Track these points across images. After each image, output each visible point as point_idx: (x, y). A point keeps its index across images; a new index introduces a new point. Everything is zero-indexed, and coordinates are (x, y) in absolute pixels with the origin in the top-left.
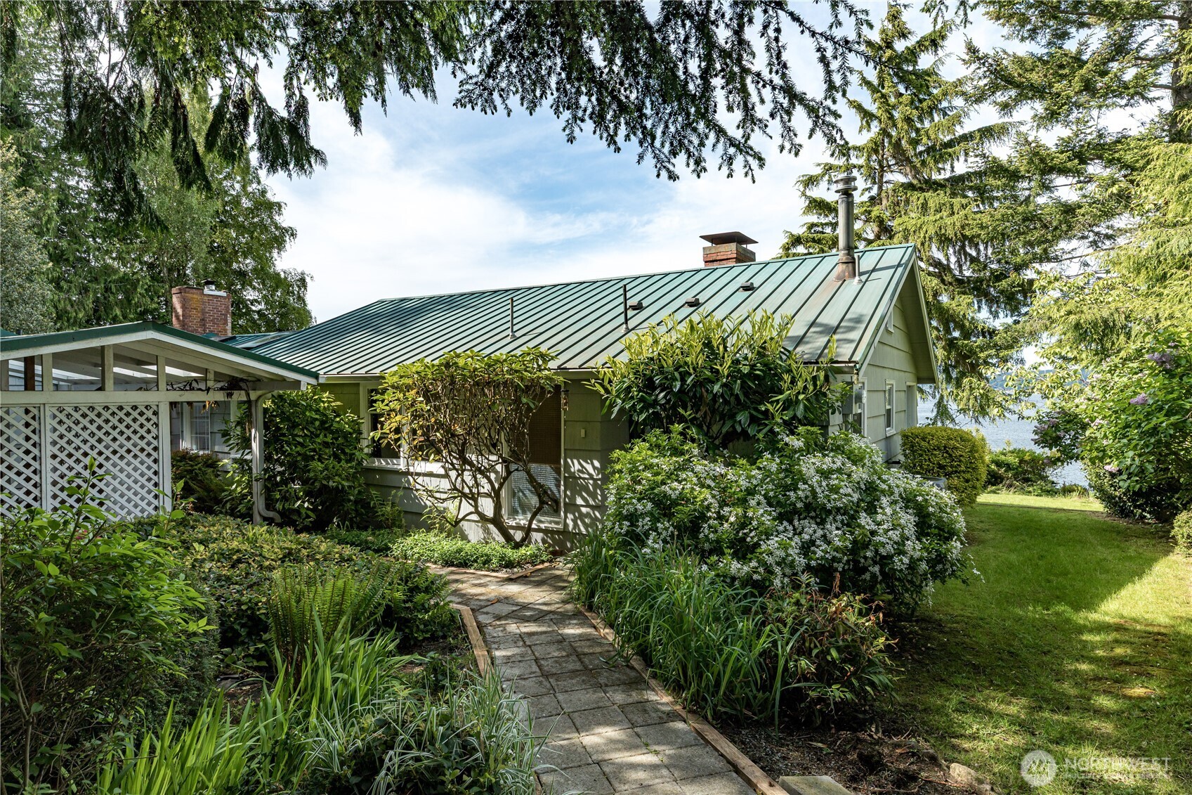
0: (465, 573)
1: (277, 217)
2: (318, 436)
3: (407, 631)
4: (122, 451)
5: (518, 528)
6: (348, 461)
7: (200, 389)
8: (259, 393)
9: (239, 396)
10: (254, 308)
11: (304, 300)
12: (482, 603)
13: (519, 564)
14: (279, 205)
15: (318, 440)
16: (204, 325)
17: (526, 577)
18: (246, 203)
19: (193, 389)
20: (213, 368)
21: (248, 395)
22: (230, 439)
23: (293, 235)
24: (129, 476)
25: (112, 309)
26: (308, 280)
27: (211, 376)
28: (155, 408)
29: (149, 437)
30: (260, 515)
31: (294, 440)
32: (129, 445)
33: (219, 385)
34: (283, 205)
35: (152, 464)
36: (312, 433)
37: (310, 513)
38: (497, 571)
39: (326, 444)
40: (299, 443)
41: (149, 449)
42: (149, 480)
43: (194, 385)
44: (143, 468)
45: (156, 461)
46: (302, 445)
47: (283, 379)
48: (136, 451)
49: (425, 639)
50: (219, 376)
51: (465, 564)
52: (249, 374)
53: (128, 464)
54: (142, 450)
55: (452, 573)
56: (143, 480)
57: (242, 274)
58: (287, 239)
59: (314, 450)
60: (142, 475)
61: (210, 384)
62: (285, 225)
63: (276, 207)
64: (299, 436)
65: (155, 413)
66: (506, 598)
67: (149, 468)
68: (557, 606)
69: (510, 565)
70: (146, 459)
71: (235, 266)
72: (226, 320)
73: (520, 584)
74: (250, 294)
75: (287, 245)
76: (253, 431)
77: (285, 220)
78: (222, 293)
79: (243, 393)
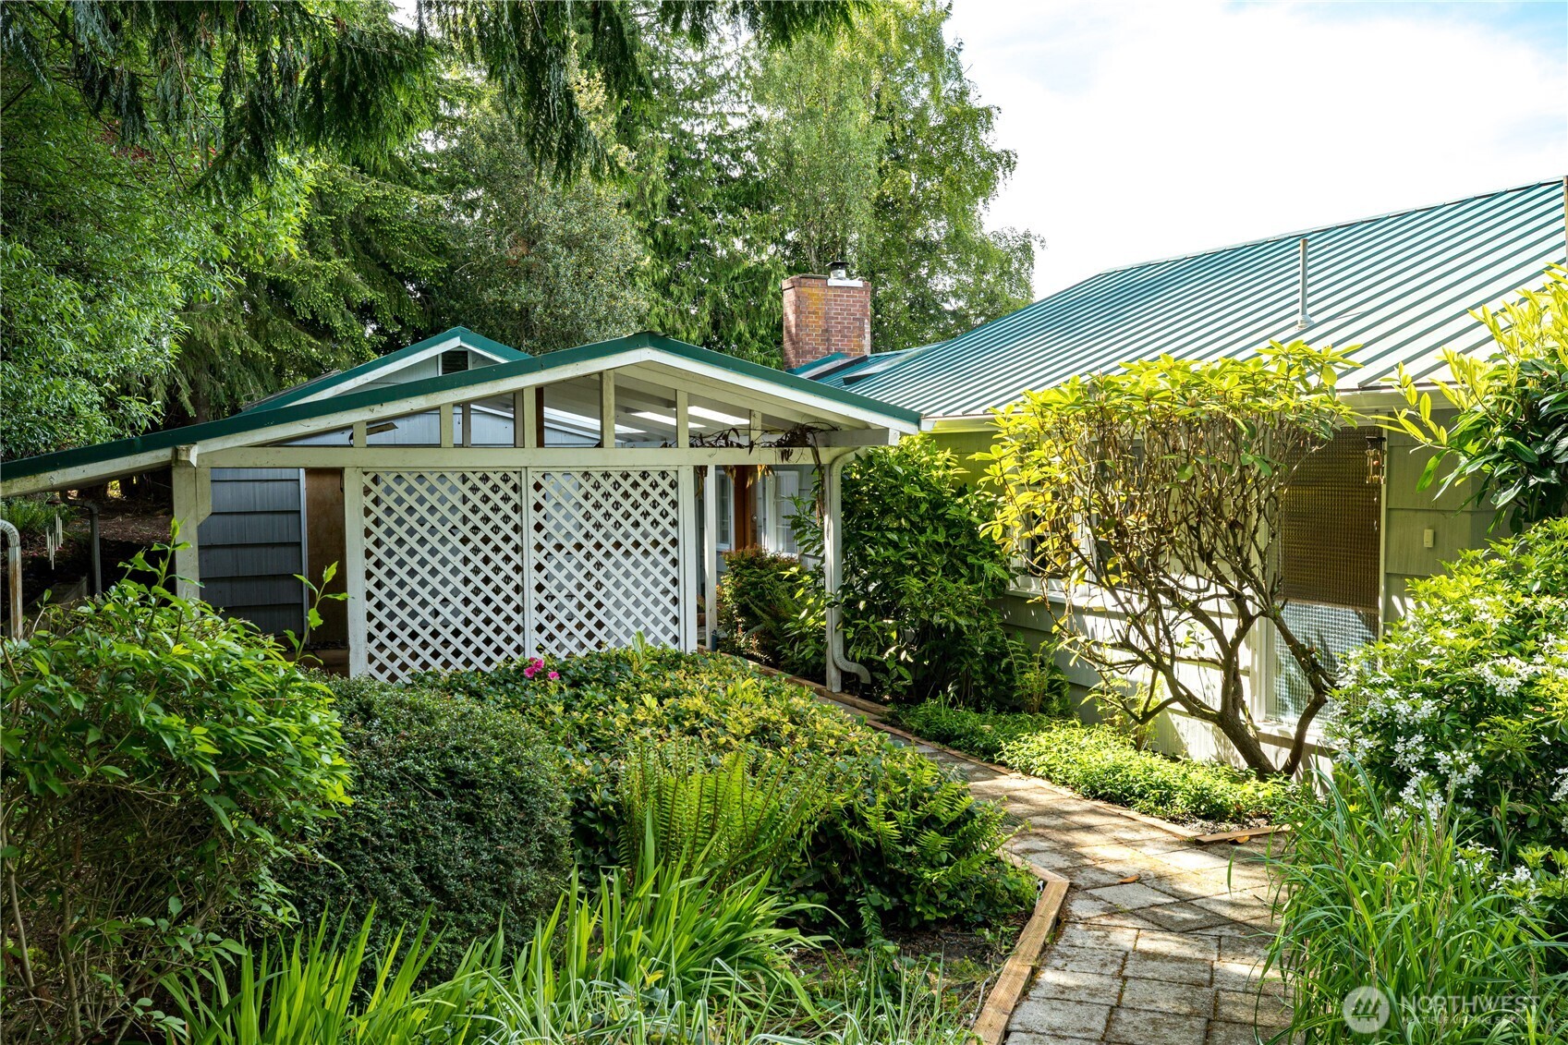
0: (1119, 815)
1: (983, 136)
2: (922, 531)
3: (907, 898)
4: (627, 544)
5: (1279, 741)
6: (972, 581)
7: (739, 446)
8: (835, 451)
9: (802, 456)
10: (947, 307)
11: (1027, 286)
12: (1104, 879)
13: (1239, 817)
14: (987, 113)
15: (922, 539)
16: (828, 340)
17: (1235, 842)
18: (935, 119)
19: (732, 445)
20: (760, 409)
21: (816, 454)
22: (803, 533)
23: (1010, 165)
24: (637, 584)
25: (734, 323)
26: (1035, 246)
27: (758, 423)
28: (673, 475)
29: (665, 523)
30: (837, 668)
31: (883, 536)
32: (636, 534)
33: (775, 438)
34: (995, 111)
35: (669, 567)
36: (912, 523)
37: (904, 672)
38: (1183, 822)
39: (938, 548)
40: (891, 542)
41: (665, 543)
42: (665, 592)
43: (733, 438)
44: (656, 572)
45: (675, 562)
46: (895, 546)
47: (866, 426)
48: (646, 544)
49: (939, 921)
50: (770, 425)
51: (1122, 798)
52: (818, 420)
53: (636, 564)
54: (656, 544)
55: (1093, 811)
56: (656, 592)
57: (927, 248)
58: (1000, 174)
59: (913, 557)
60: (656, 583)
61: (755, 435)
62: (996, 149)
63: (982, 117)
64: (891, 530)
65: (674, 485)
66: (1159, 878)
67: (665, 573)
68: (1257, 912)
69: (1216, 813)
70: (660, 558)
71: (919, 233)
72: (862, 329)
73: (1214, 854)
74: (942, 282)
75: (1000, 187)
76: (826, 518)
77: (995, 140)
78: (857, 283)
79: (808, 451)
